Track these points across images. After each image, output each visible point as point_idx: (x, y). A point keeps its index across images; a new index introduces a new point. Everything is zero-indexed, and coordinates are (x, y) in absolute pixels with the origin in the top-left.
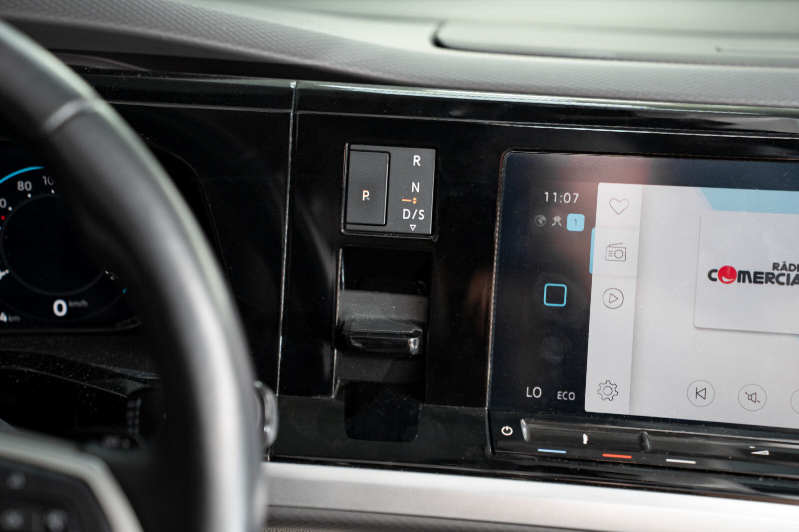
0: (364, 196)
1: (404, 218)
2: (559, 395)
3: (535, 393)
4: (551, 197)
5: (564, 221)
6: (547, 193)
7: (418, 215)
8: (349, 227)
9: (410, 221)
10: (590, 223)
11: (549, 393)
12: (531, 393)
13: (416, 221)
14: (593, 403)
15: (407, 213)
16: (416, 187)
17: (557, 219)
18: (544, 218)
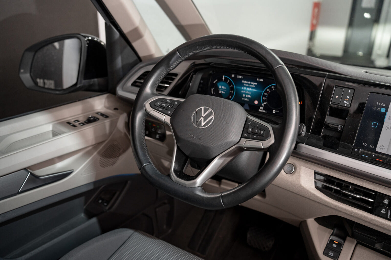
0: (337, 97)
1: (344, 103)
2: (371, 146)
3: (365, 145)
4: (379, 104)
5: (380, 109)
6: (378, 103)
7: (347, 103)
8: (332, 103)
9: (345, 104)
10: (387, 111)
11: (368, 145)
12: (364, 144)
13: (347, 104)
14: (378, 150)
15: (345, 102)
16: (348, 97)
17: (379, 109)
18: (376, 108)
